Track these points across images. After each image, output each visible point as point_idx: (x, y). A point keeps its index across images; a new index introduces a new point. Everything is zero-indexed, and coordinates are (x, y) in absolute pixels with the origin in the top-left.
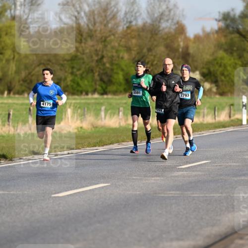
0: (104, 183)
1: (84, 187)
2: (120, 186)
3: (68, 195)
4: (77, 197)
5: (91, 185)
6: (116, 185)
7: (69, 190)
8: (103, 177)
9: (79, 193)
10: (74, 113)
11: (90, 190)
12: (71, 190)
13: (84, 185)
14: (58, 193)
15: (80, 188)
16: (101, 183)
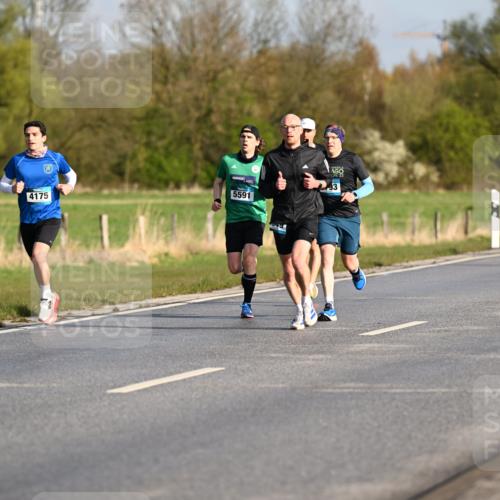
0: (212, 366)
1: (171, 374)
2: (243, 371)
3: (139, 391)
4: (158, 394)
5: (186, 369)
6: (236, 369)
7: (141, 381)
8: (212, 354)
9: (162, 385)
10: (151, 224)
11: (184, 380)
12: (146, 380)
13: (172, 370)
14: (120, 386)
15: (164, 376)
16: (207, 366)
